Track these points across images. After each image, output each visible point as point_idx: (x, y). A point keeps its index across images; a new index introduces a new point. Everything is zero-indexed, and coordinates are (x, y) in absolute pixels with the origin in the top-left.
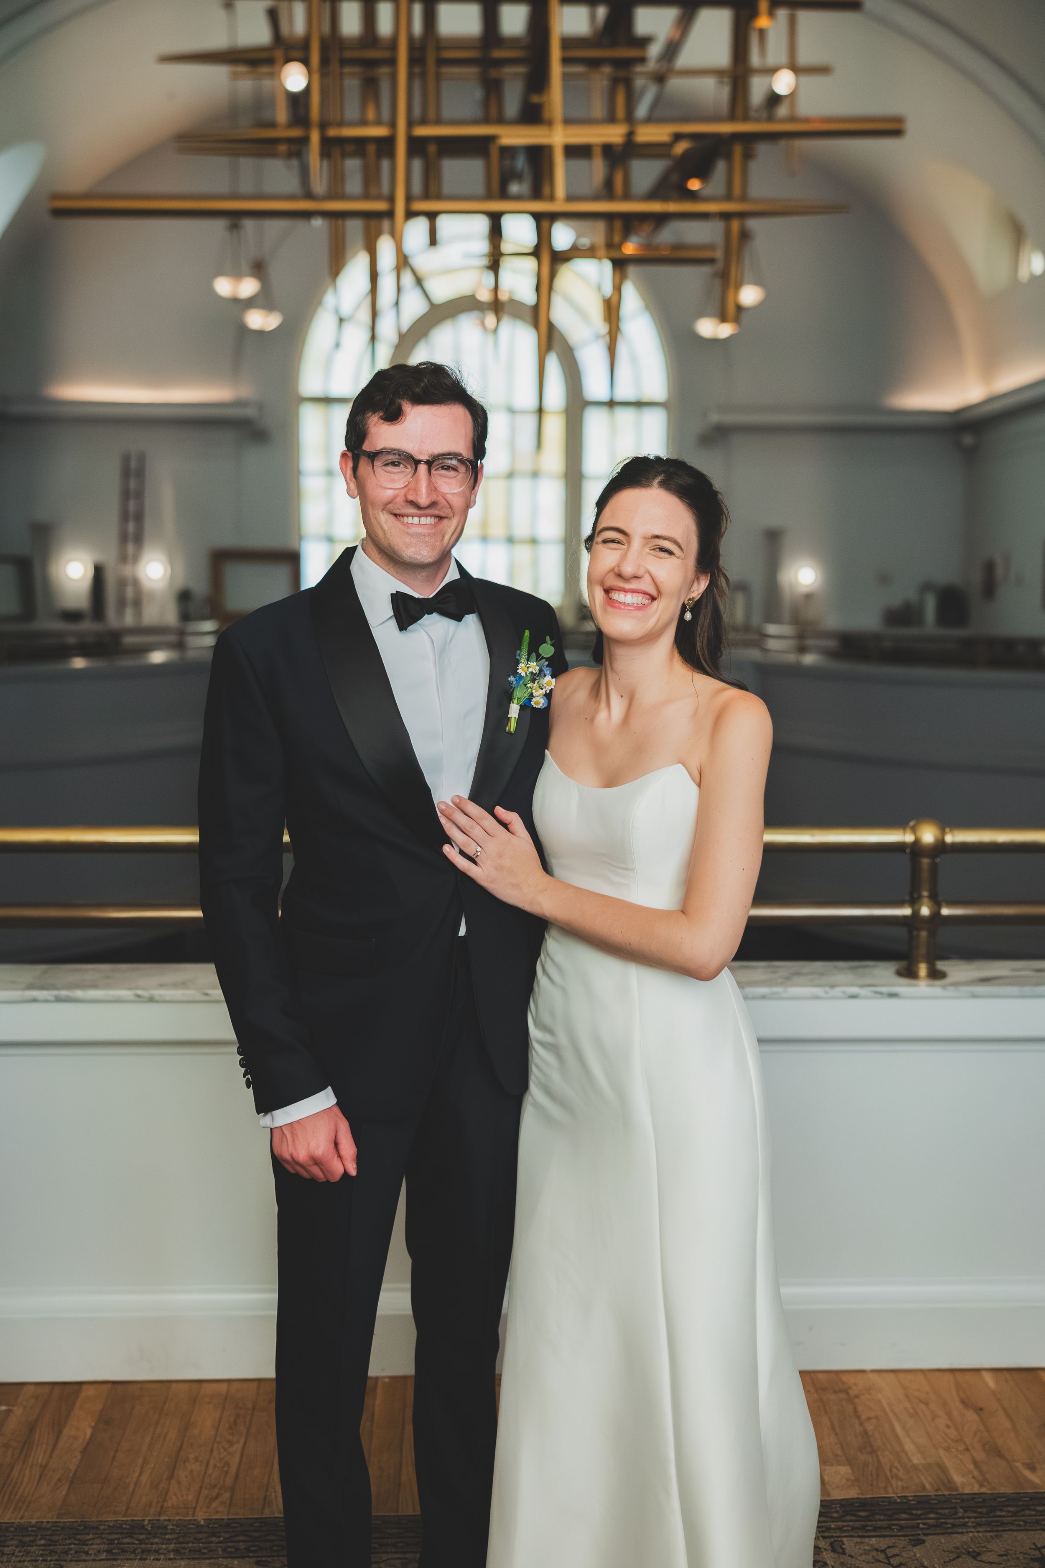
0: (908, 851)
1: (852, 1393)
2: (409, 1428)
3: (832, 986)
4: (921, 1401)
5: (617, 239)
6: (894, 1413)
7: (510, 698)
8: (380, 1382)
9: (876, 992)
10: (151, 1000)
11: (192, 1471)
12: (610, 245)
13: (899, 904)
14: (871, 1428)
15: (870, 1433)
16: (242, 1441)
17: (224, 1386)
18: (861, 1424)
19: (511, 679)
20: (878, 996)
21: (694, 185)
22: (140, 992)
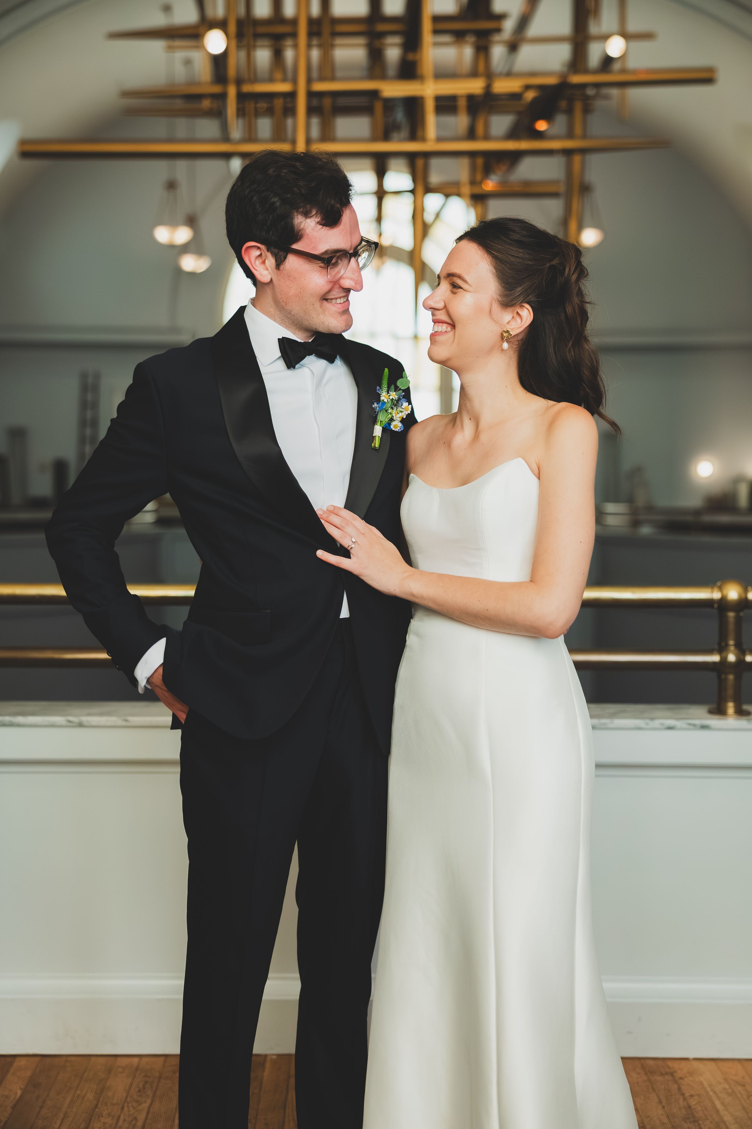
0: (716, 606)
1: (678, 1075)
2: (292, 1095)
3: (652, 719)
4: (737, 1083)
5: (479, 177)
6: (715, 1092)
7: (374, 421)
8: (268, 1058)
9: (690, 724)
10: (81, 725)
11: (104, 1123)
12: (473, 182)
13: (709, 652)
14: (694, 1103)
15: (693, 1107)
16: (149, 1101)
17: (136, 1060)
18: (685, 1099)
19: (375, 405)
20: (691, 727)
21: (542, 126)
22: (71, 718)
